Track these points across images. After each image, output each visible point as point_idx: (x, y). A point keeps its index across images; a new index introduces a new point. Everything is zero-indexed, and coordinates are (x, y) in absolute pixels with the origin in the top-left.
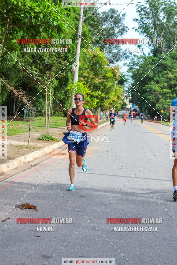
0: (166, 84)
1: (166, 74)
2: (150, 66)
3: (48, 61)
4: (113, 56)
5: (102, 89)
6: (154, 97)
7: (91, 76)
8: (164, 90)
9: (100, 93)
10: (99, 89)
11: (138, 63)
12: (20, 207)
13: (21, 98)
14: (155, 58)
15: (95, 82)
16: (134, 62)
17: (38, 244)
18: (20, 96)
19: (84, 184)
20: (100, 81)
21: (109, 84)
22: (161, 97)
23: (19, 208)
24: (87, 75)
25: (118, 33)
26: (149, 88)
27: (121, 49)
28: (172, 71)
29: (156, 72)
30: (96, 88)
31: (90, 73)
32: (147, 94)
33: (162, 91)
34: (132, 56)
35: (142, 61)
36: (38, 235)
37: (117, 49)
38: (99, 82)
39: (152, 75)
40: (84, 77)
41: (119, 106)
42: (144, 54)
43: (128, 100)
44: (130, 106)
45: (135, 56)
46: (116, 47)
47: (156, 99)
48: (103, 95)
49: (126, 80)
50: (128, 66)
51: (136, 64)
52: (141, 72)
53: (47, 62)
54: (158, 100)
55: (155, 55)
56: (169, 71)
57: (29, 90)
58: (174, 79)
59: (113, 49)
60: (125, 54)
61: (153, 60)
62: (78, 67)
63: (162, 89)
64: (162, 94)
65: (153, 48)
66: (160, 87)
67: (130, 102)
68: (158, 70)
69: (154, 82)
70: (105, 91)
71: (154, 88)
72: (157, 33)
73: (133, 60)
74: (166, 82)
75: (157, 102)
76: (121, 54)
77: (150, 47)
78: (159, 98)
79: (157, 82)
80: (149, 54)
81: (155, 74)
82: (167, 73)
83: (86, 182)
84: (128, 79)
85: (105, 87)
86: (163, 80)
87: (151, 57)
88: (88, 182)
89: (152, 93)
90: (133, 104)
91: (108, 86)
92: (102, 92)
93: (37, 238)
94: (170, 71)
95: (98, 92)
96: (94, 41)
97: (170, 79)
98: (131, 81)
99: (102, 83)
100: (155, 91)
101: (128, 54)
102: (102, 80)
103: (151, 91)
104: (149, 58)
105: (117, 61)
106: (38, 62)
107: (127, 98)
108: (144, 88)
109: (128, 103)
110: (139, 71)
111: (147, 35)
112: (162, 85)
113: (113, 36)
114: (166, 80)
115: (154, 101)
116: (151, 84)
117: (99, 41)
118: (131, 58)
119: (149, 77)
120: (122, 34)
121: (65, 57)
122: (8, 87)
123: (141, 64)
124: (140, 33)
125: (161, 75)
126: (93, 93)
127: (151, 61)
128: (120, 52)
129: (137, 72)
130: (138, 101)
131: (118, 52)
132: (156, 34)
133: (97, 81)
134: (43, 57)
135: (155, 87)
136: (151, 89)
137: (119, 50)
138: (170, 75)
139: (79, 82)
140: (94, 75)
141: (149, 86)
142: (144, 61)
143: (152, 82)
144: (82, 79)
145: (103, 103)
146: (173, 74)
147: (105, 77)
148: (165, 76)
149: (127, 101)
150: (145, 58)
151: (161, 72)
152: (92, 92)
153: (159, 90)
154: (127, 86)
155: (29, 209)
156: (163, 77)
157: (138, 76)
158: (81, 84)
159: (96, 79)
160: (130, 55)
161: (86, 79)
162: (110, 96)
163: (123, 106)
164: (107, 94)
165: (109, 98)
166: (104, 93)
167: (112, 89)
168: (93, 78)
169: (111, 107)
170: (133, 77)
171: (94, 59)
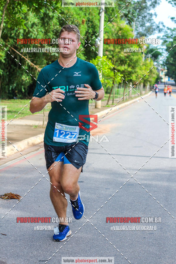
4: (146, 30)
5: (129, 63)
10: (126, 63)
11: (172, 35)
15: (121, 56)
16: (167, 35)
20: (126, 55)
21: (135, 58)
24: (112, 49)
25: (151, 5)
27: (154, 22)
30: (122, 62)
31: (116, 47)
34: (166, 28)
37: (150, 22)
38: (125, 56)
40: (110, 51)
41: (153, 80)
43: (164, 73)
44: (165, 79)
45: (168, 29)
46: (149, 20)
48: (130, 69)
49: (160, 54)
50: (162, 39)
51: (170, 36)
59: (146, 22)
60: (158, 27)
62: (102, 42)
67: (166, 75)
70: (132, 65)
73: (167, 33)
76: (154, 27)
84: (163, 53)
85: (131, 60)
90: (169, 77)
91: (135, 60)
92: (129, 66)
95: (125, 66)
96: (122, 15)
98: (166, 55)
101: (161, 27)
105: (150, 34)
107: (162, 72)
109: (163, 76)
110: (173, 44)
113: (145, 9)
117: (128, 14)
118: (164, 31)
120: (154, 7)
122: (31, 66)
123: (175, 37)
124: (174, 5)
126: (119, 68)
128: (153, 26)
130: (173, 74)
131: (151, 25)
133: (123, 55)
137: (152, 24)
140: (120, 49)
144: (108, 53)
145: (130, 77)
149: (162, 75)
152: (118, 66)
154: (162, 59)
159: (122, 53)
160: (163, 28)
161: (112, 53)
162: (137, 69)
163: (158, 80)
164: (133, 68)
165: (135, 72)
166: (131, 67)
167: (138, 63)
168: (119, 52)
169: (143, 81)
170: (167, 50)
171: (120, 32)
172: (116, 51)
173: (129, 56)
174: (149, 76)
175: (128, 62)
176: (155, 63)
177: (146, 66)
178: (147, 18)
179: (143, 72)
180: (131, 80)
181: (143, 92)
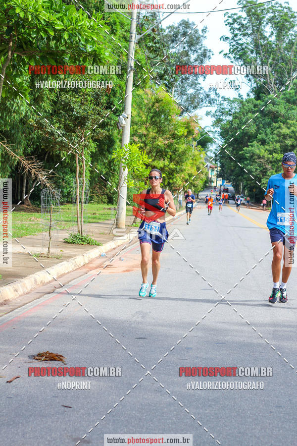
0: (278, 146)
1: (278, 128)
2: (250, 115)
3: (79, 111)
4: (187, 100)
5: (171, 156)
6: (258, 168)
7: (152, 134)
8: (275, 155)
9: (167, 162)
10: (166, 156)
11: (230, 111)
12: (37, 358)
13: (35, 174)
14: (259, 102)
15: (158, 145)
16: (223, 109)
17: (67, 419)
18: (33, 170)
19: (143, 317)
20: (166, 142)
21: (182, 147)
22: (269, 166)
23: (34, 360)
24: (145, 132)
25: (196, 60)
26: (249, 152)
27: (201, 88)
28: (287, 123)
29: (261, 125)
30: (160, 153)
31: (150, 130)
32: (246, 162)
33: (271, 156)
34: (220, 99)
35: (236, 107)
36: (67, 405)
37: (194, 88)
38: (165, 144)
39: (253, 130)
40: (140, 136)
41: (200, 183)
42: (240, 96)
43: (215, 173)
44: (218, 183)
45: (224, 99)
46: (192, 85)
47: (261, 171)
48: (172, 166)
49: (210, 140)
50: (213, 116)
51: (227, 112)
52: (236, 125)
53: (78, 113)
54: (264, 172)
55: (258, 97)
56: (282, 124)
57: (48, 161)
58: (291, 137)
59: (188, 88)
60: (208, 96)
61: (255, 106)
62: (129, 120)
63: (271, 154)
64: (271, 162)
65: (255, 85)
66: (269, 151)
67: (218, 176)
68: (263, 123)
69: (258, 143)
70: (177, 159)
71: (257, 151)
72: (261, 60)
73: (222, 107)
74: (277, 142)
75: (263, 176)
76: (201, 96)
77: (249, 84)
78: (266, 169)
79: (263, 142)
80: (248, 95)
81: (259, 128)
82: (280, 127)
83: (147, 313)
84: (214, 138)
85: (174, 152)
86: (273, 138)
87: (252, 100)
88: (150, 312)
89: (254, 161)
91: (180, 150)
92: (171, 160)
94: (284, 124)
95: (164, 160)
96: (155, 75)
97: (285, 136)
98: (219, 141)
99: (169, 146)
100: (259, 157)
101: (213, 96)
102: (170, 141)
103: (253, 158)
104: (248, 101)
105: (195, 108)
106: (61, 113)
107: (212, 171)
108: (240, 152)
109: (214, 178)
110: (232, 125)
111: (244, 64)
112: (271, 147)
114: (277, 138)
115: (258, 174)
116: (252, 146)
117: (163, 75)
118: (218, 102)
119: (249, 134)
120: (202, 62)
122: (12, 156)
123: (235, 113)
124: (233, 60)
125: (268, 130)
126: (155, 163)
127: (251, 106)
128: (200, 93)
129: (228, 126)
130: (231, 175)
131: (195, 92)
132: (259, 61)
133: (161, 142)
134: (70, 105)
135: (260, 151)
136: (253, 154)
137: (198, 90)
138: (285, 130)
139: (131, 144)
140: (157, 133)
141: (250, 148)
142: (240, 108)
143: (255, 143)
144: (137, 139)
145: (172, 179)
146: (289, 128)
147: (174, 136)
148: (275, 132)
149: (212, 175)
150: (242, 102)
151: (269, 125)
152: (153, 160)
153: (267, 155)
154: (212, 149)
155: (51, 360)
156: (272, 133)
157: (230, 133)
158: (135, 148)
159: (160, 139)
160: (216, 98)
161: (144, 139)
163: (207, 184)
164: (178, 163)
165: (182, 171)
166: (175, 162)
167: (187, 156)
168: (154, 138)
170: (222, 134)
171: (157, 105)
172: (150, 136)
173: (172, 144)
175: (171, 153)
178: (190, 81)
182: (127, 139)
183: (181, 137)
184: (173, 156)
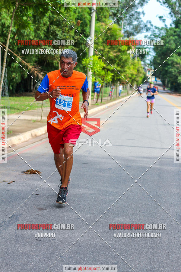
2: (171, 37)
3: (61, 36)
4: (133, 28)
5: (118, 63)
6: (176, 70)
7: (107, 50)
9: (115, 66)
10: (115, 62)
11: (159, 35)
12: (26, 172)
13: (36, 74)
14: (177, 29)
15: (110, 56)
16: (155, 34)
17: (36, 200)
18: (36, 72)
19: (89, 153)
20: (115, 54)
21: (124, 57)
23: (24, 174)
24: (102, 48)
25: (139, 4)
26: (171, 60)
27: (142, 21)
30: (112, 61)
31: (105, 47)
32: (169, 67)
34: (154, 28)
35: (163, 33)
36: (38, 194)
37: (137, 21)
38: (114, 56)
39: (173, 46)
40: (100, 51)
41: (140, 79)
42: (166, 25)
43: (150, 73)
44: (152, 79)
45: (156, 28)
46: (136, 19)
47: (178, 72)
48: (119, 68)
50: (149, 38)
51: (158, 36)
53: (60, 37)
55: (177, 27)
57: (46, 66)
59: (133, 21)
60: (146, 26)
61: (175, 32)
62: (93, 41)
65: (175, 19)
67: (153, 75)
68: (180, 42)
69: (176, 54)
70: (122, 64)
71: (176, 60)
72: (179, 3)
73: (154, 32)
75: (179, 75)
76: (142, 26)
77: (171, 18)
79: (179, 54)
80: (171, 25)
81: (177, 46)
83: (92, 151)
84: (150, 52)
85: (120, 60)
87: (173, 28)
88: (94, 151)
89: (173, 66)
90: (156, 77)
91: (124, 59)
92: (118, 65)
93: (37, 196)
96: (111, 13)
98: (153, 54)
99: (117, 57)
100: (177, 63)
101: (149, 26)
102: (117, 54)
103: (173, 64)
104: (170, 29)
105: (138, 33)
106: (50, 37)
107: (149, 71)
111: (169, 6)
113: (133, 8)
115: (176, 74)
116: (172, 57)
117: (116, 14)
118: (152, 30)
119: (171, 49)
120: (142, 5)
121: (82, 31)
122: (23, 63)
123: (162, 36)
124: (162, 4)
126: (109, 67)
127: (172, 32)
128: (141, 24)
130: (160, 74)
131: (138, 24)
132: (177, 4)
133: (112, 55)
134: (56, 33)
135: (177, 60)
136: (173, 62)
137: (140, 22)
139: (94, 55)
140: (109, 48)
141: (171, 58)
142: (166, 33)
143: (174, 55)
144: (98, 53)
145: (119, 77)
147: (119, 51)
149: (149, 74)
150: (167, 30)
152: (108, 65)
154: (149, 58)
155: (33, 174)
157: (159, 49)
158: (96, 57)
159: (111, 52)
160: (151, 27)
161: (102, 52)
162: (126, 69)
163: (145, 80)
164: (123, 67)
165: (125, 71)
166: (120, 66)
167: (127, 63)
168: (108, 52)
169: (130, 80)
170: (154, 49)
171: (109, 32)
172: (105, 51)
173: (118, 55)
174: (136, 75)
175: (118, 61)
176: (142, 63)
177: (134, 65)
178: (135, 17)
179: (131, 72)
180: (119, 80)
181: (130, 92)
182: (92, 53)
183: (124, 51)
184: (120, 63)
